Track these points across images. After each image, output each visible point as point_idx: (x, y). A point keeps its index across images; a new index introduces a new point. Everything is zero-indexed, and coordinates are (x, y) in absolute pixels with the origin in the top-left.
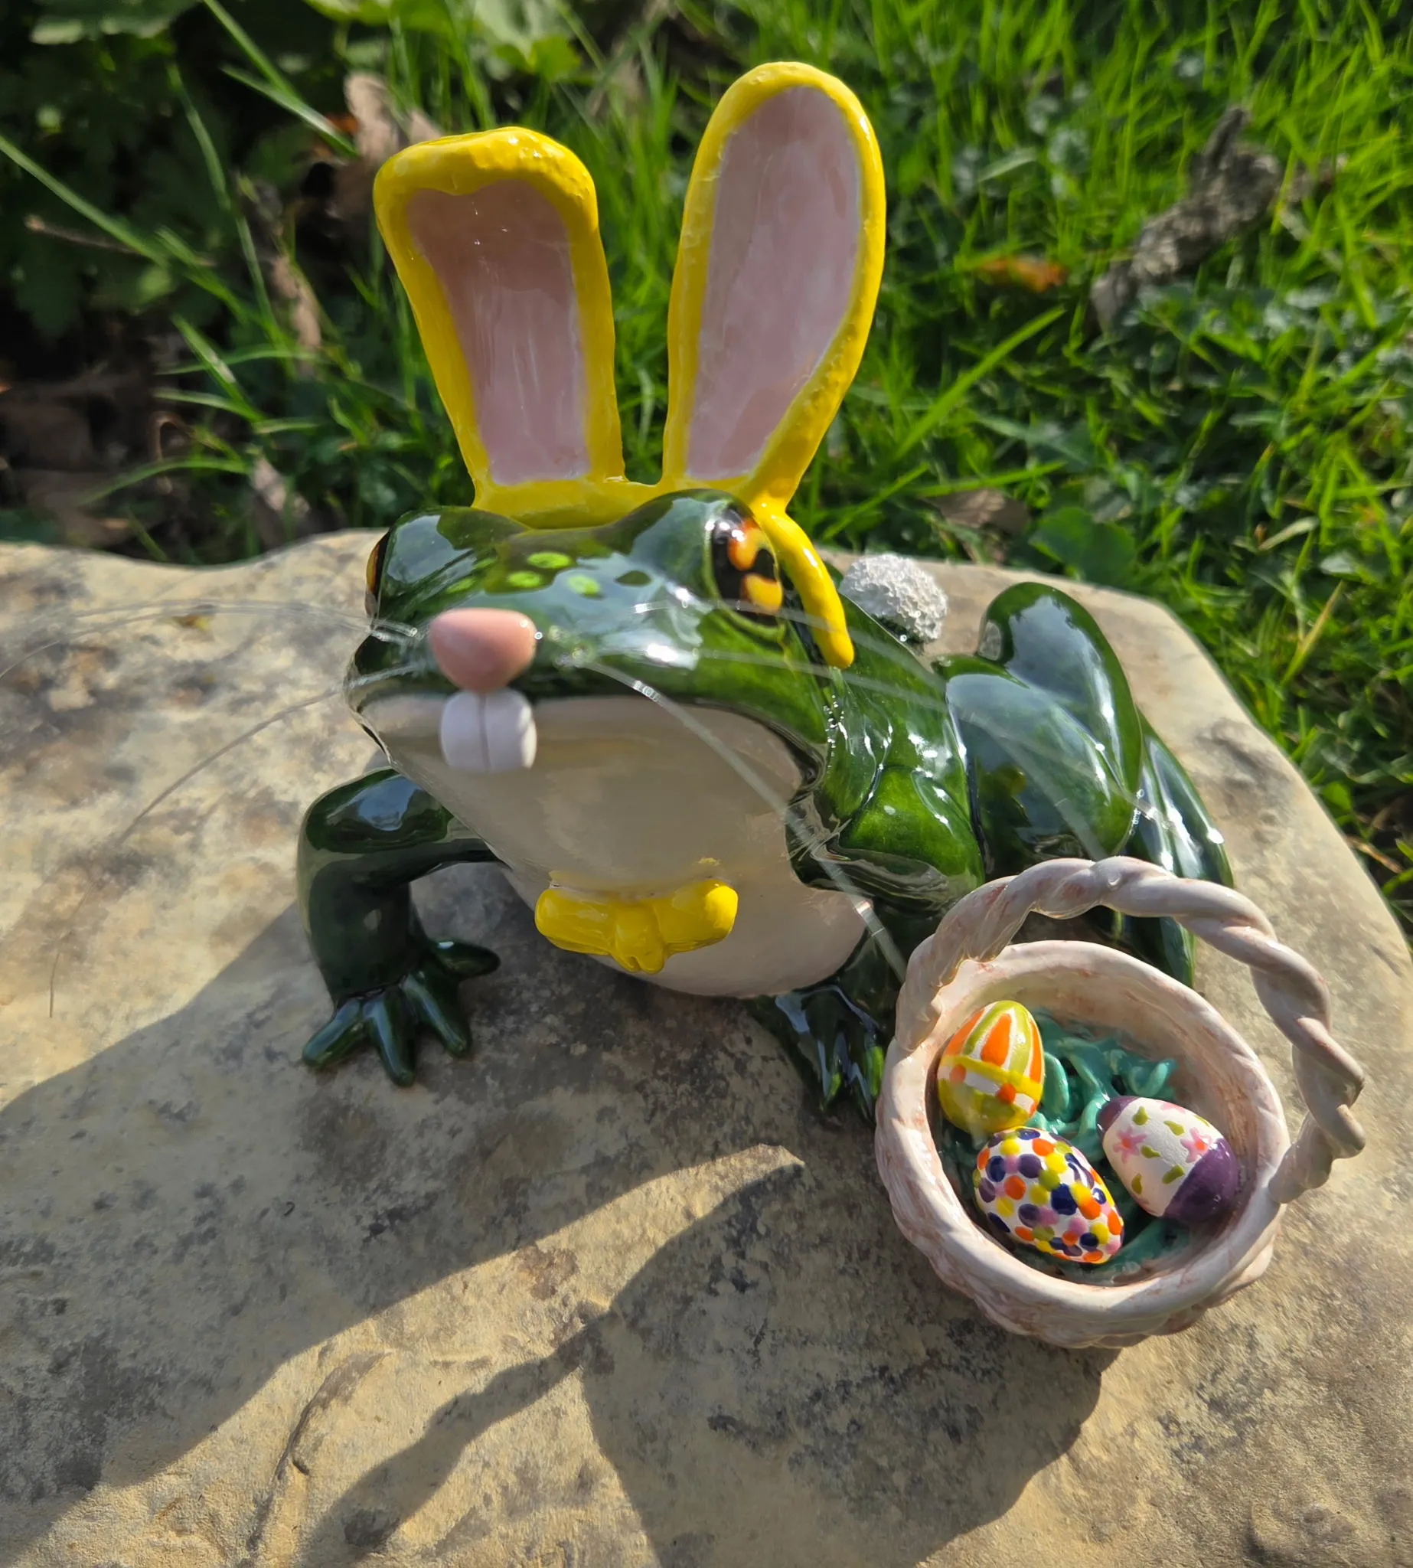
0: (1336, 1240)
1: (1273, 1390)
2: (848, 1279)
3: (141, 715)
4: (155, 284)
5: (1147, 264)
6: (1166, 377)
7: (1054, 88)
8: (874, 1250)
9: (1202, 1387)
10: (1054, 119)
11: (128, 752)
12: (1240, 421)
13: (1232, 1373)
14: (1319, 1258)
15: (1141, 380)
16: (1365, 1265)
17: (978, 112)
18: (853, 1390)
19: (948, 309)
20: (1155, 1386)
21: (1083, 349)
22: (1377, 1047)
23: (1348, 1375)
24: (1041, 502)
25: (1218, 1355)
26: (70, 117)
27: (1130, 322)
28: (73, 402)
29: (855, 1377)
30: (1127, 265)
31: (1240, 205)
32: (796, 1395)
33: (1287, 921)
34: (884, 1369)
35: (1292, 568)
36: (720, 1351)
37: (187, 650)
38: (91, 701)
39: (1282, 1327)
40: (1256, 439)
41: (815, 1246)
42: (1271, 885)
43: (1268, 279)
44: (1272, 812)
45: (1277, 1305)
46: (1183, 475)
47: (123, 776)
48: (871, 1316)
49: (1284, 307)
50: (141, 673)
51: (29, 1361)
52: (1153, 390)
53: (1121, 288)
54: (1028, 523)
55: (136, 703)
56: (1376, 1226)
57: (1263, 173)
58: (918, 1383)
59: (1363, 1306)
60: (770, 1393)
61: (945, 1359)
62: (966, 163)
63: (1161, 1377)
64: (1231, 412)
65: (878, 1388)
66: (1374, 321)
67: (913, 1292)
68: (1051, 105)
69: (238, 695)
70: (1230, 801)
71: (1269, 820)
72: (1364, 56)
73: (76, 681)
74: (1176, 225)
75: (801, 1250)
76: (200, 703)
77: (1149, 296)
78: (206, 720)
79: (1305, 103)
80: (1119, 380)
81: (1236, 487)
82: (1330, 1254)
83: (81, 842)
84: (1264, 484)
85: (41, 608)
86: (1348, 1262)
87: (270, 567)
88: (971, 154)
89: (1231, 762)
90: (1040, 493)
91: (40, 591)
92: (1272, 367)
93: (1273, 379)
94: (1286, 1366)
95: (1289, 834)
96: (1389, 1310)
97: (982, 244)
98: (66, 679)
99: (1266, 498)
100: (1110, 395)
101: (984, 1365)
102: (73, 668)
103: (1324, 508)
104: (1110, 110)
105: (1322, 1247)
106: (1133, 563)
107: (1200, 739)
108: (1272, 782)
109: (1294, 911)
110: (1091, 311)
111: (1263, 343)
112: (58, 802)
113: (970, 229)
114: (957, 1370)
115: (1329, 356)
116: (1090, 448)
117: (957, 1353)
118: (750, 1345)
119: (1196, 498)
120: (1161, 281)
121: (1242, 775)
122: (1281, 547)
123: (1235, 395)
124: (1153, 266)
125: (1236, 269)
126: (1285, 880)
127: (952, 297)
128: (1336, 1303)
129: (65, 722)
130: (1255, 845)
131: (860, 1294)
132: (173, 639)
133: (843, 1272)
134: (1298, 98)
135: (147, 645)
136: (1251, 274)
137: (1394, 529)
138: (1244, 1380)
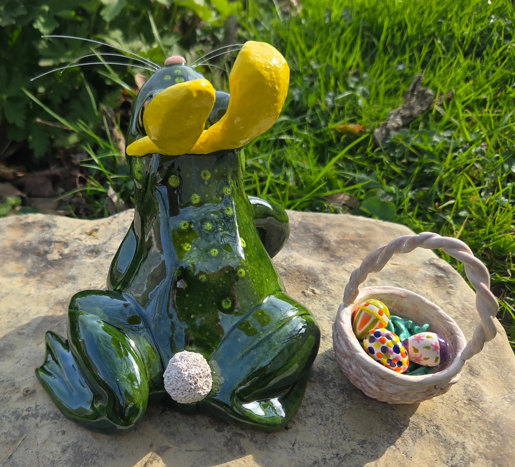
0: (490, 415)
1: (473, 462)
2: (322, 427)
3: (77, 261)
4: (73, 139)
5: (392, 124)
6: (401, 159)
7: (356, 74)
8: (331, 418)
9: (448, 462)
10: (357, 84)
11: (74, 271)
12: (427, 171)
13: (458, 457)
14: (485, 421)
15: (393, 159)
16: (501, 423)
17: (332, 82)
18: (328, 461)
19: (326, 140)
20: (431, 462)
21: (373, 150)
22: (497, 357)
23: (499, 457)
24: (362, 197)
25: (452, 452)
26: (48, 90)
27: (388, 141)
28: (47, 176)
29: (328, 457)
30: (385, 124)
31: (422, 105)
32: (308, 462)
33: (461, 318)
34: (337, 455)
35: (450, 214)
36: (281, 448)
37: (90, 242)
38: (61, 257)
39: (474, 443)
40: (433, 176)
41: (310, 416)
42: (454, 307)
43: (433, 128)
44: (452, 285)
45: (471, 436)
46: (409, 187)
47: (73, 278)
48: (332, 438)
49: (439, 136)
50: (76, 249)
51: (54, 449)
52: (397, 162)
53: (384, 132)
54: (358, 204)
55: (75, 257)
56: (503, 411)
57: (429, 95)
58: (350, 459)
59: (502, 435)
60: (299, 461)
61: (358, 451)
62: (330, 97)
63: (433, 459)
64: (424, 168)
65: (336, 460)
66: (470, 139)
67: (345, 431)
68: (356, 79)
69: (108, 254)
70: (437, 282)
71: (451, 288)
72: (458, 62)
73: (55, 252)
74: (401, 112)
75: (306, 418)
76: (95, 257)
77: (393, 134)
78: (98, 261)
79: (440, 75)
80: (386, 160)
81: (428, 191)
82: (488, 419)
83: (60, 297)
84: (437, 190)
85: (43, 231)
86: (496, 422)
87: (115, 217)
88: (331, 94)
89: (436, 270)
90: (362, 193)
91: (42, 226)
92: (437, 154)
93: (438, 158)
94: (477, 455)
95: (458, 292)
96: (511, 437)
97: (336, 121)
98: (52, 251)
99: (438, 193)
100: (383, 164)
101: (371, 454)
102: (54, 248)
103: (459, 196)
104: (374, 80)
105: (485, 417)
106: (395, 215)
107: (425, 264)
108: (451, 276)
109: (463, 315)
110: (374, 139)
111: (434, 146)
112: (52, 287)
113: (333, 116)
114: (362, 455)
115: (456, 149)
116: (378, 179)
117: (362, 450)
118: (291, 446)
119: (414, 195)
120: (397, 129)
121: (440, 274)
122: (444, 208)
123: (425, 162)
124: (394, 124)
125: (421, 125)
126: (459, 306)
127: (328, 136)
128: (492, 435)
129: (53, 264)
130: (448, 295)
131: (327, 431)
132: (85, 238)
133: (320, 424)
134: (437, 75)
135: (77, 240)
136: (426, 126)
137: (484, 202)
138: (462, 459)
